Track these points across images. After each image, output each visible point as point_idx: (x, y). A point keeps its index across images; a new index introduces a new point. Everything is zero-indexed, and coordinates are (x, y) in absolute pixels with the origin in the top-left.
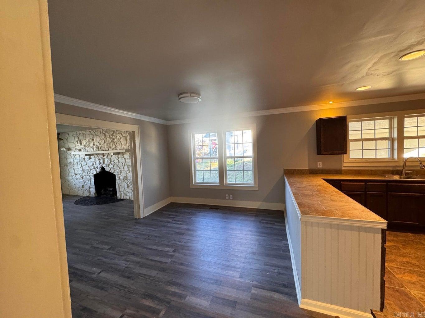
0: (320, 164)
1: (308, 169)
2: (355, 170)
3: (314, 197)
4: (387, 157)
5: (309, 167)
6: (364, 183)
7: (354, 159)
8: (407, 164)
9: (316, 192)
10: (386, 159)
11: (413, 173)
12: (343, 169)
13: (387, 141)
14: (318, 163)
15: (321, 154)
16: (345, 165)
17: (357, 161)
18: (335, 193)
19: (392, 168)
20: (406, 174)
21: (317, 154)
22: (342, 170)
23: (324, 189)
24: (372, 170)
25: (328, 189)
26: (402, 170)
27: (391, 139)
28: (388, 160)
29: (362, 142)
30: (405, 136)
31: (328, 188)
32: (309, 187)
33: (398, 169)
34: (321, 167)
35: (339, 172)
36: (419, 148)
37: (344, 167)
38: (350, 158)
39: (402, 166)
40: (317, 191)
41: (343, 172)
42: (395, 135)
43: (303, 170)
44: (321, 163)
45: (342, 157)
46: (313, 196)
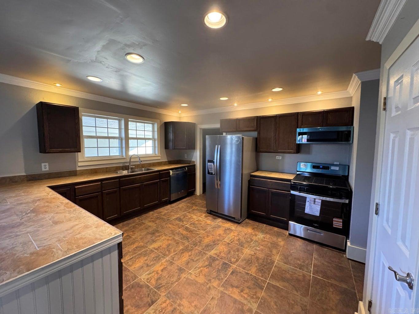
0: (45, 166)
1: (25, 174)
2: (91, 169)
3: (21, 227)
4: (118, 154)
5: (26, 172)
6: (100, 183)
7: (89, 158)
8: (132, 160)
9: (29, 215)
10: (116, 156)
11: (135, 167)
12: (78, 169)
13: (118, 140)
14: (43, 164)
15: (45, 152)
16: (80, 164)
17: (92, 160)
18: (62, 207)
19: (123, 164)
20: (132, 168)
21: (40, 152)
22: (76, 170)
23: (46, 204)
24: (107, 168)
25: (54, 202)
26: (129, 165)
27: (120, 138)
28: (119, 157)
29: (97, 139)
30: (129, 137)
31: (54, 200)
32: (18, 207)
33: (126, 165)
34: (47, 169)
35: (74, 173)
36: (138, 147)
37: (79, 166)
38: (86, 156)
39: (128, 162)
40: (33, 211)
41: (78, 173)
42: (123, 135)
43: (15, 176)
44: (47, 164)
45: (77, 155)
46: (21, 224)
